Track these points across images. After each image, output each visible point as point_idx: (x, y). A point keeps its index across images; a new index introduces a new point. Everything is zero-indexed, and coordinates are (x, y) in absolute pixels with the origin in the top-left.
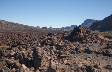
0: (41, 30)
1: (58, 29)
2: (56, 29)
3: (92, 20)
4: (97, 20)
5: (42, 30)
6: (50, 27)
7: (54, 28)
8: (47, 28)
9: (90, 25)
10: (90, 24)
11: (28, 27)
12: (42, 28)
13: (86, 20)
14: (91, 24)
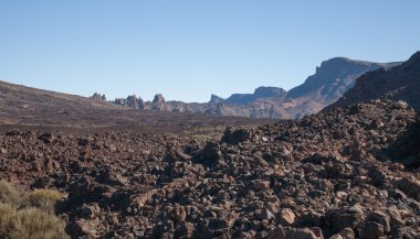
0: (113, 112)
1: (194, 105)
2: (185, 105)
3: (353, 62)
4: (375, 64)
5: (119, 113)
6: (157, 97)
7: (174, 103)
8: (140, 101)
9: (342, 88)
10: (341, 83)
11: (48, 96)
12: (118, 102)
13: (324, 63)
14: (350, 81)
